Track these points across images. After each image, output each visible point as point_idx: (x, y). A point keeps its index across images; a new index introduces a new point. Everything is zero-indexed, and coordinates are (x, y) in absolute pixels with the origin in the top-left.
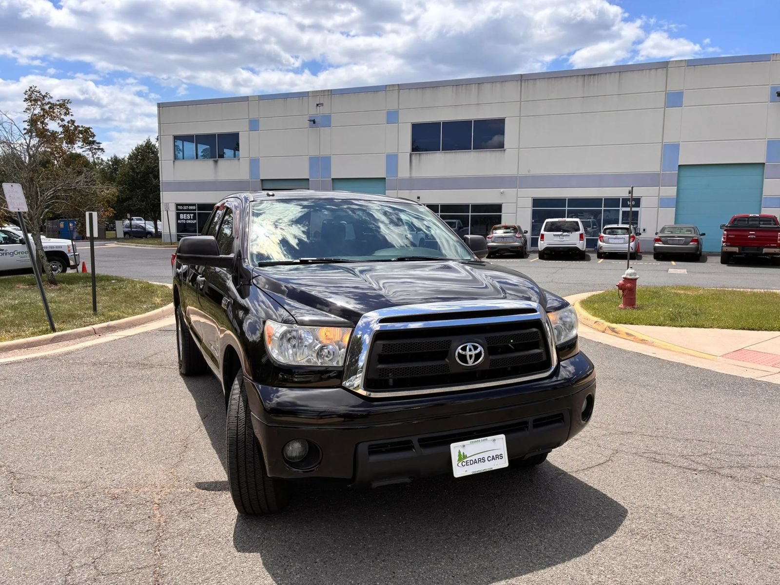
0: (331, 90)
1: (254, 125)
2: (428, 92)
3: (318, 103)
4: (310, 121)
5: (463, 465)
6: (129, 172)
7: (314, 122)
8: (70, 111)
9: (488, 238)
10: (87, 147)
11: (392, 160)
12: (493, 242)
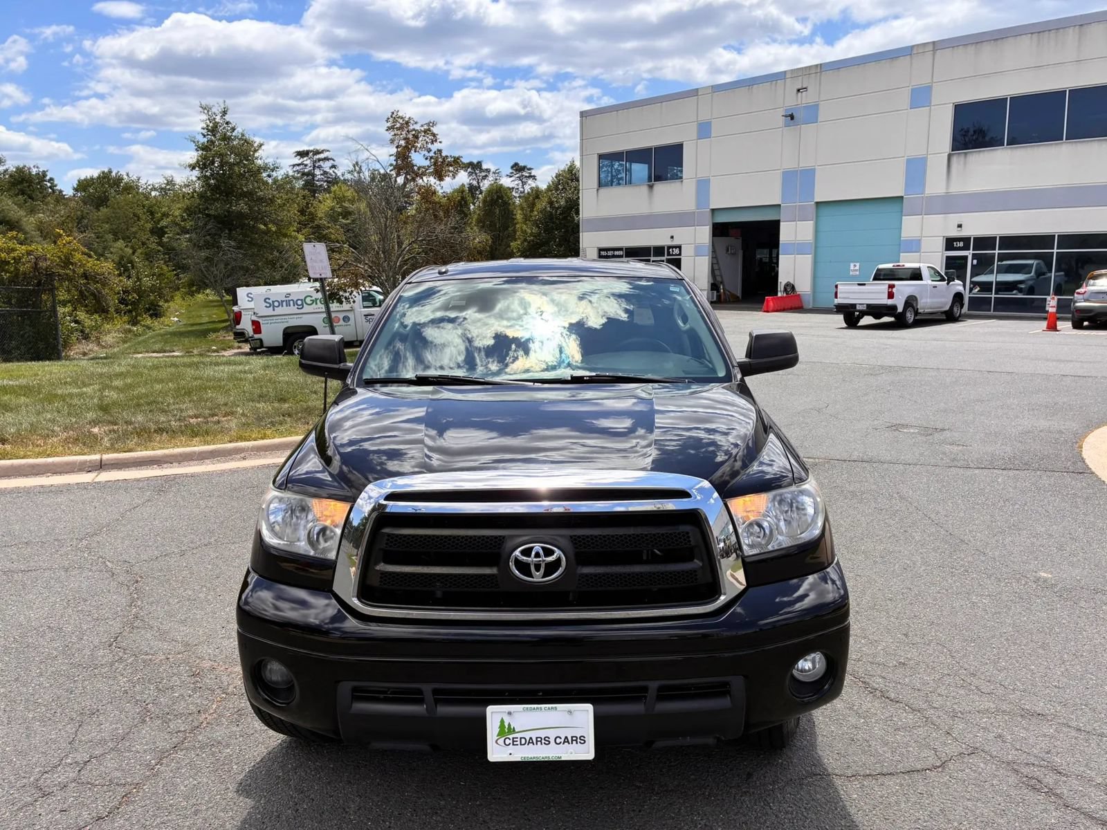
0: (821, 64)
1: (704, 130)
2: (987, 49)
3: (800, 87)
4: (786, 116)
5: (507, 743)
6: (546, 208)
7: (792, 117)
8: (438, 137)
9: (1078, 293)
10: (517, 176)
11: (916, 169)
12: (1086, 300)
